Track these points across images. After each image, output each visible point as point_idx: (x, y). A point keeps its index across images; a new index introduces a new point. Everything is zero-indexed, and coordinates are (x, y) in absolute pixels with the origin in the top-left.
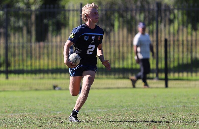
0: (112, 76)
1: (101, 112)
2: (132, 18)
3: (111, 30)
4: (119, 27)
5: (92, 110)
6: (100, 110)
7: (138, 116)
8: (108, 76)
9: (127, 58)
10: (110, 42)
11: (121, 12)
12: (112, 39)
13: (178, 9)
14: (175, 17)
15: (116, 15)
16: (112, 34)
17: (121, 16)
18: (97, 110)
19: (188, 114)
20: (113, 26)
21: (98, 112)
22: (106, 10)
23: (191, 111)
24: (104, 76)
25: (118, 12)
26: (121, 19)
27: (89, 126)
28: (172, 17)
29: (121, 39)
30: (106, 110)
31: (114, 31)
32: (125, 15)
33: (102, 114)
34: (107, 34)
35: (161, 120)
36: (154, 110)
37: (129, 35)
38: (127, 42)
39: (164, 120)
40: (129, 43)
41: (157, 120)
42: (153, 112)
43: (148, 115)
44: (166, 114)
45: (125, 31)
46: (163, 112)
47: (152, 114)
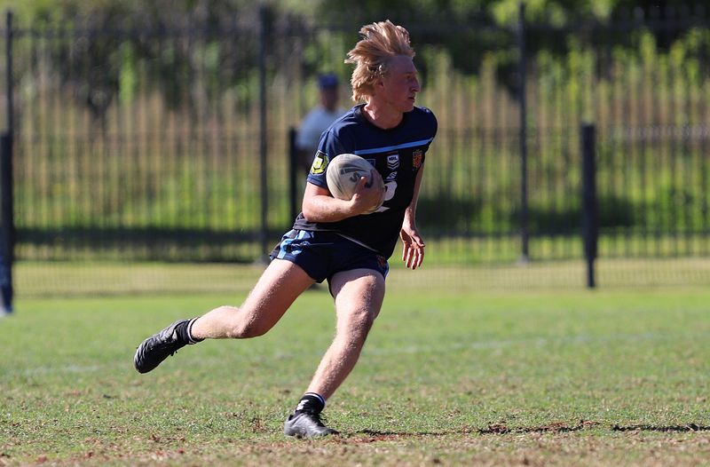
0: (115, 254)
1: (78, 376)
2: (181, 60)
3: (107, 103)
4: (136, 89)
5: (49, 366)
6: (74, 369)
7: (203, 386)
8: (103, 254)
9: (164, 194)
10: (106, 139)
11: (142, 39)
12: (113, 130)
13: (333, 29)
14: (320, 58)
15: (127, 49)
16: (112, 114)
17: (142, 52)
18: (64, 369)
19: (367, 379)
20: (114, 85)
21: (70, 375)
22: (93, 34)
23: (377, 370)
24: (87, 254)
25: (134, 37)
26: (142, 63)
27: (40, 422)
28: (310, 54)
29: (143, 129)
30: (94, 368)
31: (119, 103)
32: (155, 48)
33: (80, 381)
34: (98, 112)
35: (279, 401)
36: (254, 365)
37: (172, 115)
38: (163, 138)
39: (288, 399)
40: (171, 144)
41: (265, 401)
42: (252, 374)
43: (234, 381)
44: (294, 380)
45: (157, 103)
46: (286, 372)
47: (251, 379)
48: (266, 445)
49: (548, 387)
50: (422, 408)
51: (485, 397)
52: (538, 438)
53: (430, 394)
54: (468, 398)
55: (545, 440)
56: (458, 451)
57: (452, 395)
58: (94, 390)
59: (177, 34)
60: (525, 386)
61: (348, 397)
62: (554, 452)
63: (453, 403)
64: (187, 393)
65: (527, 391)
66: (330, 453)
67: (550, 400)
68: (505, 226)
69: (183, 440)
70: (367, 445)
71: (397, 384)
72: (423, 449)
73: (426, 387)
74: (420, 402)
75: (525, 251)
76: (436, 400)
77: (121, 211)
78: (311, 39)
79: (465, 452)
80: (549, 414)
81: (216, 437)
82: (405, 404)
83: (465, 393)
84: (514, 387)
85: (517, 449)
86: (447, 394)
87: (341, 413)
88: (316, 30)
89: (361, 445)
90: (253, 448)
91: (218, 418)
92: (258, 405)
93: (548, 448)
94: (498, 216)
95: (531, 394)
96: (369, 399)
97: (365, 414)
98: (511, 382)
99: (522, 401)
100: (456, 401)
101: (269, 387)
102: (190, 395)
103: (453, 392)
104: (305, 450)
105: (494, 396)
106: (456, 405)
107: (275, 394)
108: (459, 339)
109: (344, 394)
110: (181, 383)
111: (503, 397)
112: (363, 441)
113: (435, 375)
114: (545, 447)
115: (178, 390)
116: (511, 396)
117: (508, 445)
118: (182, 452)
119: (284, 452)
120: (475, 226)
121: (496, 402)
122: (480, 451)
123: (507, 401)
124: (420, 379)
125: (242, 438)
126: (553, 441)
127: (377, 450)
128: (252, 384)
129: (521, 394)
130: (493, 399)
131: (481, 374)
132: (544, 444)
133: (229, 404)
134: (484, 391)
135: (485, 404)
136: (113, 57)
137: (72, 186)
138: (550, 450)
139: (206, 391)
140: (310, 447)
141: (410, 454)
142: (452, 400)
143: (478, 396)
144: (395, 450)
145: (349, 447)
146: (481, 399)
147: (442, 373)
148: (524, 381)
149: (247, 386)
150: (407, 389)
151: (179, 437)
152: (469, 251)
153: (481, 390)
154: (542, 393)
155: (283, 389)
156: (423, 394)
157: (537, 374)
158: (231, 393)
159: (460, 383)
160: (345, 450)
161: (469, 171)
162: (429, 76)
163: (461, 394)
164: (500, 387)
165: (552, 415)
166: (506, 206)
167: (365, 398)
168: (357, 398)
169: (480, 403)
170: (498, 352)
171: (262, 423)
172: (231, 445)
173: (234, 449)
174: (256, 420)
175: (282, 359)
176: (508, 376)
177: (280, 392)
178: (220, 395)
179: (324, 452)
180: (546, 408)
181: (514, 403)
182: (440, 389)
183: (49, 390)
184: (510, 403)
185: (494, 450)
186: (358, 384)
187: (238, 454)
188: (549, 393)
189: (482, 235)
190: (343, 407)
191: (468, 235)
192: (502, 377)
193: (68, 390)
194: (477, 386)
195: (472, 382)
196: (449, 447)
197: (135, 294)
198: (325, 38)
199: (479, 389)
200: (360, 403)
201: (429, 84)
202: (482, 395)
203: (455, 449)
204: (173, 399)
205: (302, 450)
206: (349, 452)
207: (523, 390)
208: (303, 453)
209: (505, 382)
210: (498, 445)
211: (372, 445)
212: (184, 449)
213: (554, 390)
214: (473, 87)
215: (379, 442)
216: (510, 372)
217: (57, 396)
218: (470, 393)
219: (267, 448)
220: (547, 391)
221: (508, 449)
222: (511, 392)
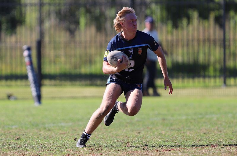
0: (78, 83)
1: (64, 127)
2: (102, 14)
3: (75, 29)
4: (86, 25)
5: (54, 123)
6: (63, 124)
7: (109, 131)
8: (74, 83)
9: (95, 62)
10: (75, 42)
11: (88, 7)
12: (77, 38)
13: (156, 3)
14: (152, 13)
15: (82, 10)
16: (77, 33)
17: (88, 11)
18: (60, 124)
19: (168, 128)
20: (77, 23)
21: (62, 126)
22: (71, 5)
23: (171, 125)
24: (68, 83)
25: (85, 6)
26: (88, 15)
27: (51, 143)
28: (148, 12)
29: (88, 39)
30: (70, 124)
31: (79, 29)
32: (93, 10)
33: (65, 129)
34: (72, 32)
35: (136, 136)
36: (128, 123)
37: (98, 34)
38: (95, 42)
39: (140, 135)
40: (98, 44)
41: (131, 136)
42: (126, 126)
43: (120, 129)
44: (142, 128)
45: (93, 30)
46: (139, 125)
47: (126, 128)
48: (132, 152)
49: (233, 131)
50: (187, 139)
51: (210, 135)
52: (229, 150)
53: (190, 134)
54: (204, 135)
55: (232, 150)
56: (200, 154)
57: (198, 134)
58: (70, 132)
59: (101, 5)
60: (225, 131)
61: (161, 135)
62: (235, 155)
63: (199, 137)
64: (103, 133)
65: (225, 133)
66: (155, 155)
67: (234, 136)
68: (218, 74)
69: (102, 150)
70: (168, 152)
71: (179, 130)
72: (188, 153)
73: (189, 131)
74: (187, 137)
75: (225, 83)
76: (193, 136)
77: (80, 68)
78: (148, 7)
79: (203, 154)
80: (233, 141)
81: (114, 149)
82: (182, 137)
83: (203, 133)
84: (221, 131)
85: (221, 153)
86: (197, 134)
87: (158, 140)
88: (150, 3)
89: (166, 152)
90: (127, 153)
91: (114, 142)
92: (129, 137)
93: (233, 153)
94: (215, 70)
95: (227, 134)
96: (169, 135)
97: (167, 141)
98: (219, 129)
99: (223, 136)
100: (200, 136)
101: (133, 131)
102: (105, 134)
103: (199, 133)
104: (145, 154)
105: (214, 134)
106: (200, 138)
107: (135, 133)
108: (201, 114)
109: (160, 134)
110: (101, 129)
111: (217, 135)
112: (166, 150)
113: (192, 127)
114: (232, 153)
115: (100, 132)
116: (219, 135)
117: (218, 152)
118: (101, 154)
119: (138, 154)
120: (207, 73)
121: (214, 136)
122: (208, 154)
123: (218, 136)
124: (187, 128)
125: (123, 149)
126: (235, 151)
127: (171, 154)
128: (127, 130)
129: (223, 134)
130: (213, 136)
131: (209, 126)
132: (231, 152)
133: (118, 137)
134: (210, 133)
135: (210, 137)
136: (77, 13)
137: (63, 59)
138: (234, 154)
139: (110, 132)
140: (147, 153)
141: (183, 155)
142: (198, 136)
143: (208, 134)
144: (178, 154)
145: (161, 153)
146: (209, 136)
147: (195, 126)
148: (224, 129)
149: (125, 131)
150: (182, 132)
151: (100, 149)
152: (204, 82)
153: (209, 132)
154: (231, 133)
155: (138, 132)
156: (188, 133)
157: (229, 127)
158: (119, 133)
159: (201, 130)
160: (160, 154)
161: (205, 54)
162: (191, 20)
163: (202, 134)
164: (216, 131)
165: (234, 141)
166: (218, 66)
167: (167, 135)
168: (164, 135)
169: (208, 137)
170: (215, 119)
171: (130, 144)
172: (119, 152)
173: (120, 153)
174: (128, 143)
175: (138, 121)
176: (218, 128)
177: (137, 133)
178: (115, 134)
179: (153, 154)
180: (232, 139)
181: (221, 137)
182: (194, 132)
183: (54, 132)
184: (219, 137)
185: (213, 154)
186: (165, 130)
187: (122, 155)
188: (233, 134)
189: (209, 77)
190: (159, 138)
191: (204, 77)
192: (216, 128)
193: (61, 132)
194: (207, 131)
195: (206, 129)
196: (197, 153)
197: (85, 97)
198: (153, 6)
199: (208, 132)
200: (165, 137)
201: (191, 22)
202: (209, 134)
203: (199, 153)
204: (98, 135)
205: (144, 154)
206: (161, 154)
207: (224, 132)
208: (145, 155)
209: (218, 129)
210: (215, 152)
211: (169, 152)
212: (102, 153)
213: (235, 132)
214: (206, 24)
215: (172, 151)
216: (219, 126)
217: (57, 134)
218: (205, 133)
219: (132, 153)
220: (232, 133)
221: (218, 154)
222: (220, 133)
